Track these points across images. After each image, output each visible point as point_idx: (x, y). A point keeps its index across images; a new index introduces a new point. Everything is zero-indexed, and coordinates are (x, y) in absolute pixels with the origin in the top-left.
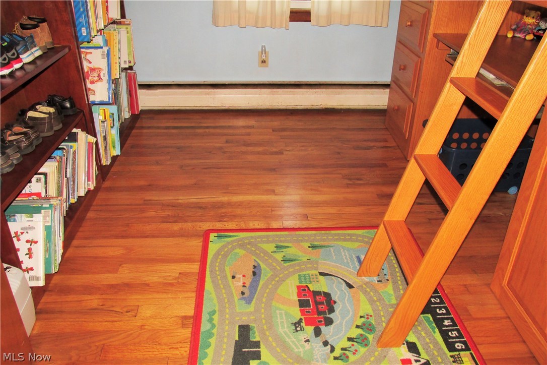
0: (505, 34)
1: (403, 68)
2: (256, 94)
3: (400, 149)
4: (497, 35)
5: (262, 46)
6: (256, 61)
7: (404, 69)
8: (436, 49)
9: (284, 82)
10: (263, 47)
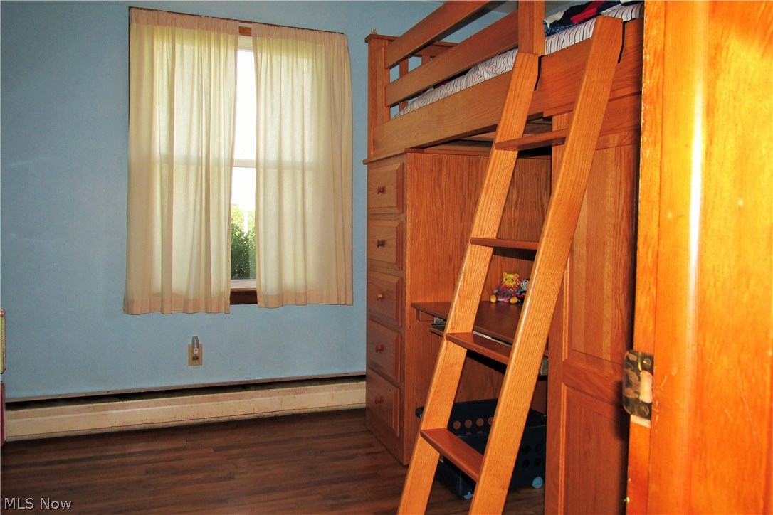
0: (488, 300)
1: (380, 349)
2: (186, 403)
3: (391, 453)
4: (480, 301)
5: (194, 337)
6: (186, 358)
7: (382, 349)
8: (417, 321)
9: (224, 383)
10: (195, 339)
